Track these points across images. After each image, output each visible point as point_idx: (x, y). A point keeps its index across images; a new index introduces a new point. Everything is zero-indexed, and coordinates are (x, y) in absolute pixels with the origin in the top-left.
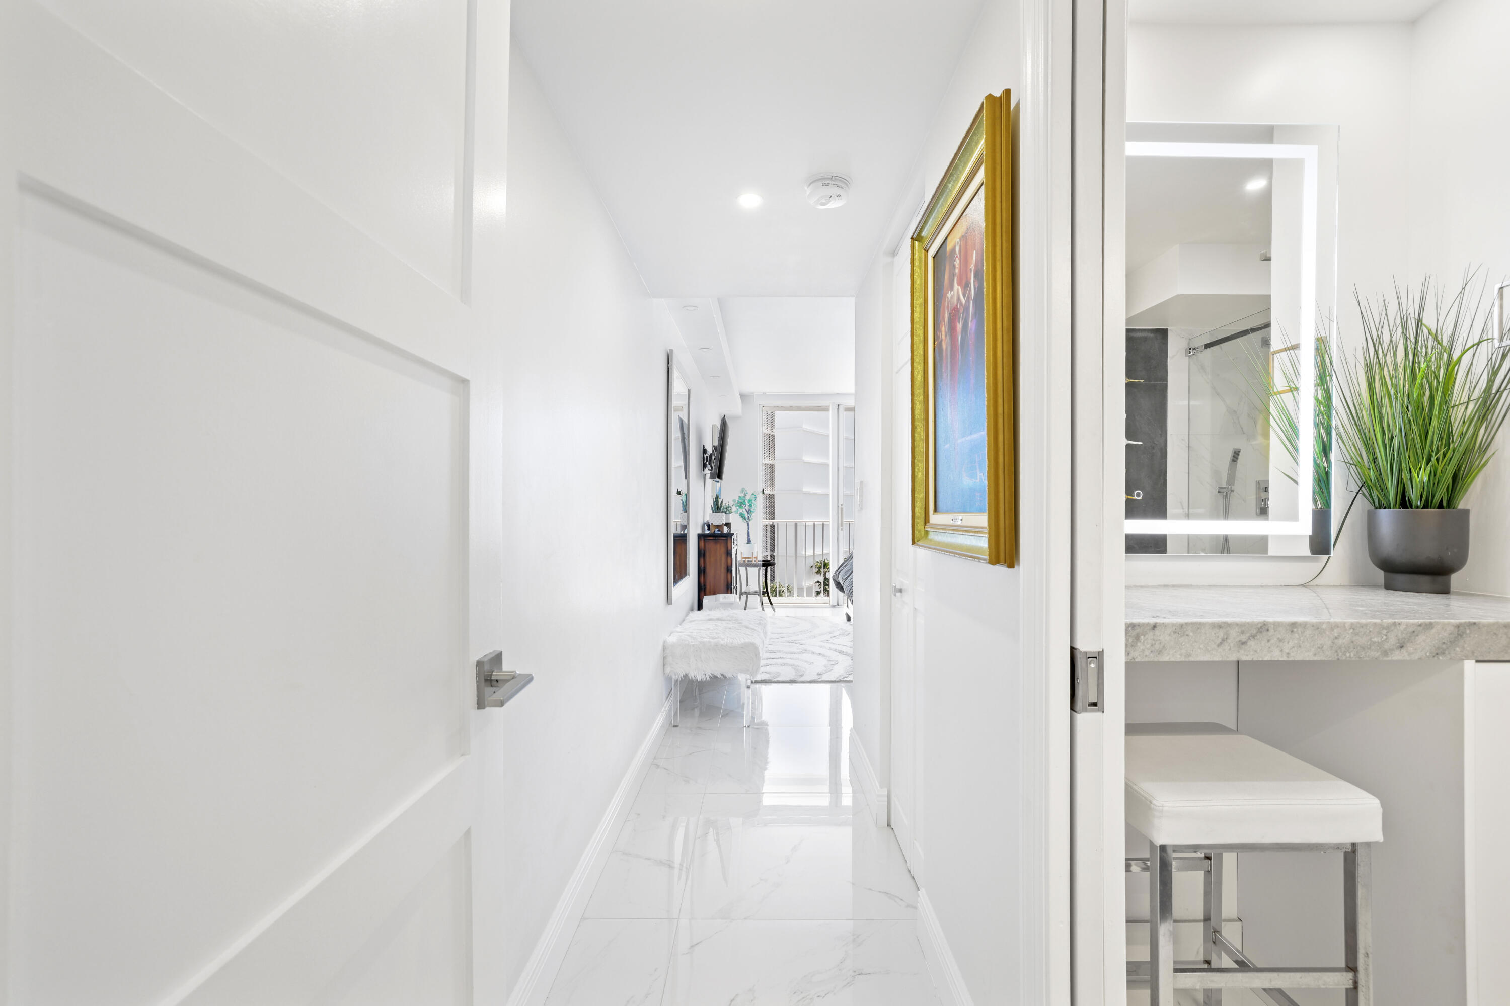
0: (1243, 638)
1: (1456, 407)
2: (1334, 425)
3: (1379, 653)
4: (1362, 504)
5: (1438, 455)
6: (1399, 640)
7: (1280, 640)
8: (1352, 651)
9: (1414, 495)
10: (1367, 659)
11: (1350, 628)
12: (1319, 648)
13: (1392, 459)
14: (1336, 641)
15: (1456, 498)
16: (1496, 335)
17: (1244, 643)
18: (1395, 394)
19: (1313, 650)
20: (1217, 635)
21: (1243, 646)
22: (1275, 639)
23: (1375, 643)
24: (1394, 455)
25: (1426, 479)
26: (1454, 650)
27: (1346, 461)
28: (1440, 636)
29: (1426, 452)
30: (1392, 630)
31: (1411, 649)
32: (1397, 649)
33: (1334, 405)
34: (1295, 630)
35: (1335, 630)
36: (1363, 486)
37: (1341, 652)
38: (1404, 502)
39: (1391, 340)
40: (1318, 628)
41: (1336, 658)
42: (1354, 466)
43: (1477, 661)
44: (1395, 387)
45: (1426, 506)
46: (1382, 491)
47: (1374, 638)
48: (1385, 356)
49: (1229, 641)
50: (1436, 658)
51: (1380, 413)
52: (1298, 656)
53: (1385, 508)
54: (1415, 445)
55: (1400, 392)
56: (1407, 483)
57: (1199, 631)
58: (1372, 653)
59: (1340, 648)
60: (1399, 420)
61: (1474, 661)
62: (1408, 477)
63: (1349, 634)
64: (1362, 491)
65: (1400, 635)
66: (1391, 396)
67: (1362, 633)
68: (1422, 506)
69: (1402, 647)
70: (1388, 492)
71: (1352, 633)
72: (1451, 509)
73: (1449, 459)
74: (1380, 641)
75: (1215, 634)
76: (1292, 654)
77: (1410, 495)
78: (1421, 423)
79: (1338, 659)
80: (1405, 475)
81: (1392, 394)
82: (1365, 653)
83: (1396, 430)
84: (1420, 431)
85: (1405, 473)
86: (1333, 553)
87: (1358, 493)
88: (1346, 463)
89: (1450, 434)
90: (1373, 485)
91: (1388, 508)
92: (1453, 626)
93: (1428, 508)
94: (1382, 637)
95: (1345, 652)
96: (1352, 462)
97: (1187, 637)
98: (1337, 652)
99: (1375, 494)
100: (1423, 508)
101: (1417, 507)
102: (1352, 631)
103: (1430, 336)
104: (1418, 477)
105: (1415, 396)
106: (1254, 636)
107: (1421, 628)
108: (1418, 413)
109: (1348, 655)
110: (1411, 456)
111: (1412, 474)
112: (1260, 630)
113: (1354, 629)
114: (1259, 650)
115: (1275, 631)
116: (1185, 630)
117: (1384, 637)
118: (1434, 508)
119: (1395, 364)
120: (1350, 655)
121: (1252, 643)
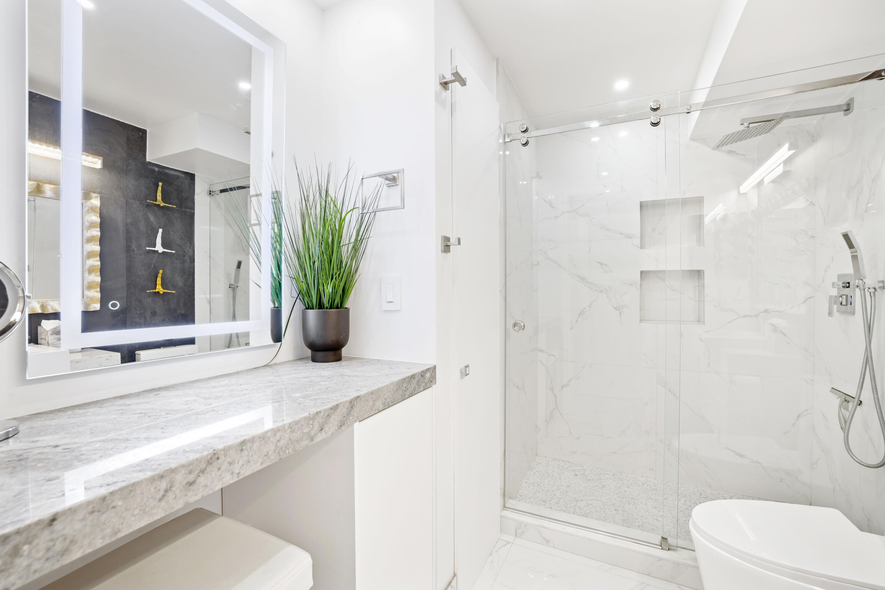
0: (191, 478)
1: (343, 246)
2: (283, 252)
3: (308, 441)
4: (299, 306)
5: (336, 275)
6: (320, 425)
7: (230, 464)
8: (290, 448)
9: (325, 301)
10: (301, 449)
11: (289, 428)
12: (265, 456)
13: (314, 276)
14: (278, 444)
15: (344, 302)
16: (361, 207)
17: (191, 484)
18: (315, 233)
19: (260, 460)
20: (158, 488)
21: (191, 487)
22: (226, 464)
23: (305, 433)
24: (315, 274)
25: (331, 290)
26: (349, 419)
27: (291, 276)
28: (342, 412)
29: (331, 273)
30: (316, 419)
31: (327, 429)
32: (319, 432)
33: (283, 237)
34: (244, 448)
35: (278, 435)
36: (299, 293)
37: (282, 452)
38: (321, 306)
39: (314, 200)
40: (264, 438)
41: (279, 458)
42: (294, 280)
43: (359, 421)
44: (315, 228)
45: (331, 308)
46: (309, 297)
47: (305, 430)
48: (311, 209)
49: (174, 489)
50: (340, 429)
51: (308, 246)
52: (247, 472)
53: (311, 309)
54: (325, 268)
55: (318, 233)
56: (322, 292)
57: (132, 494)
58: (304, 443)
59: (281, 448)
60: (318, 252)
61: (358, 422)
62: (322, 289)
63: (287, 433)
64: (299, 297)
65: (320, 421)
66: (314, 235)
67: (297, 429)
68: (329, 308)
69: (322, 430)
70: (313, 298)
71: (290, 432)
72: (342, 309)
73: (341, 278)
74: (308, 430)
75: (155, 488)
76: (242, 472)
77: (323, 300)
78: (328, 254)
79: (280, 459)
80: (321, 287)
81: (314, 234)
82: (299, 445)
83: (316, 258)
84: (328, 258)
85: (321, 286)
86: (283, 340)
87: (297, 298)
88: (290, 277)
89: (341, 262)
90: (305, 294)
91: (313, 309)
92: (348, 402)
93: (332, 309)
94: (310, 427)
95: (285, 450)
96: (293, 277)
97: (113, 510)
98: (279, 453)
99: (306, 299)
100: (329, 309)
101: (327, 308)
102: (289, 430)
103: (332, 202)
104: (327, 289)
105: (325, 236)
106: (203, 471)
107: (333, 410)
108: (327, 247)
109: (287, 452)
110: (323, 276)
111: (324, 287)
112: (210, 461)
113: (291, 428)
114: (209, 483)
115: (225, 457)
116: (109, 502)
117: (311, 426)
118: (334, 309)
119: (316, 214)
120: (289, 452)
121: (202, 480)
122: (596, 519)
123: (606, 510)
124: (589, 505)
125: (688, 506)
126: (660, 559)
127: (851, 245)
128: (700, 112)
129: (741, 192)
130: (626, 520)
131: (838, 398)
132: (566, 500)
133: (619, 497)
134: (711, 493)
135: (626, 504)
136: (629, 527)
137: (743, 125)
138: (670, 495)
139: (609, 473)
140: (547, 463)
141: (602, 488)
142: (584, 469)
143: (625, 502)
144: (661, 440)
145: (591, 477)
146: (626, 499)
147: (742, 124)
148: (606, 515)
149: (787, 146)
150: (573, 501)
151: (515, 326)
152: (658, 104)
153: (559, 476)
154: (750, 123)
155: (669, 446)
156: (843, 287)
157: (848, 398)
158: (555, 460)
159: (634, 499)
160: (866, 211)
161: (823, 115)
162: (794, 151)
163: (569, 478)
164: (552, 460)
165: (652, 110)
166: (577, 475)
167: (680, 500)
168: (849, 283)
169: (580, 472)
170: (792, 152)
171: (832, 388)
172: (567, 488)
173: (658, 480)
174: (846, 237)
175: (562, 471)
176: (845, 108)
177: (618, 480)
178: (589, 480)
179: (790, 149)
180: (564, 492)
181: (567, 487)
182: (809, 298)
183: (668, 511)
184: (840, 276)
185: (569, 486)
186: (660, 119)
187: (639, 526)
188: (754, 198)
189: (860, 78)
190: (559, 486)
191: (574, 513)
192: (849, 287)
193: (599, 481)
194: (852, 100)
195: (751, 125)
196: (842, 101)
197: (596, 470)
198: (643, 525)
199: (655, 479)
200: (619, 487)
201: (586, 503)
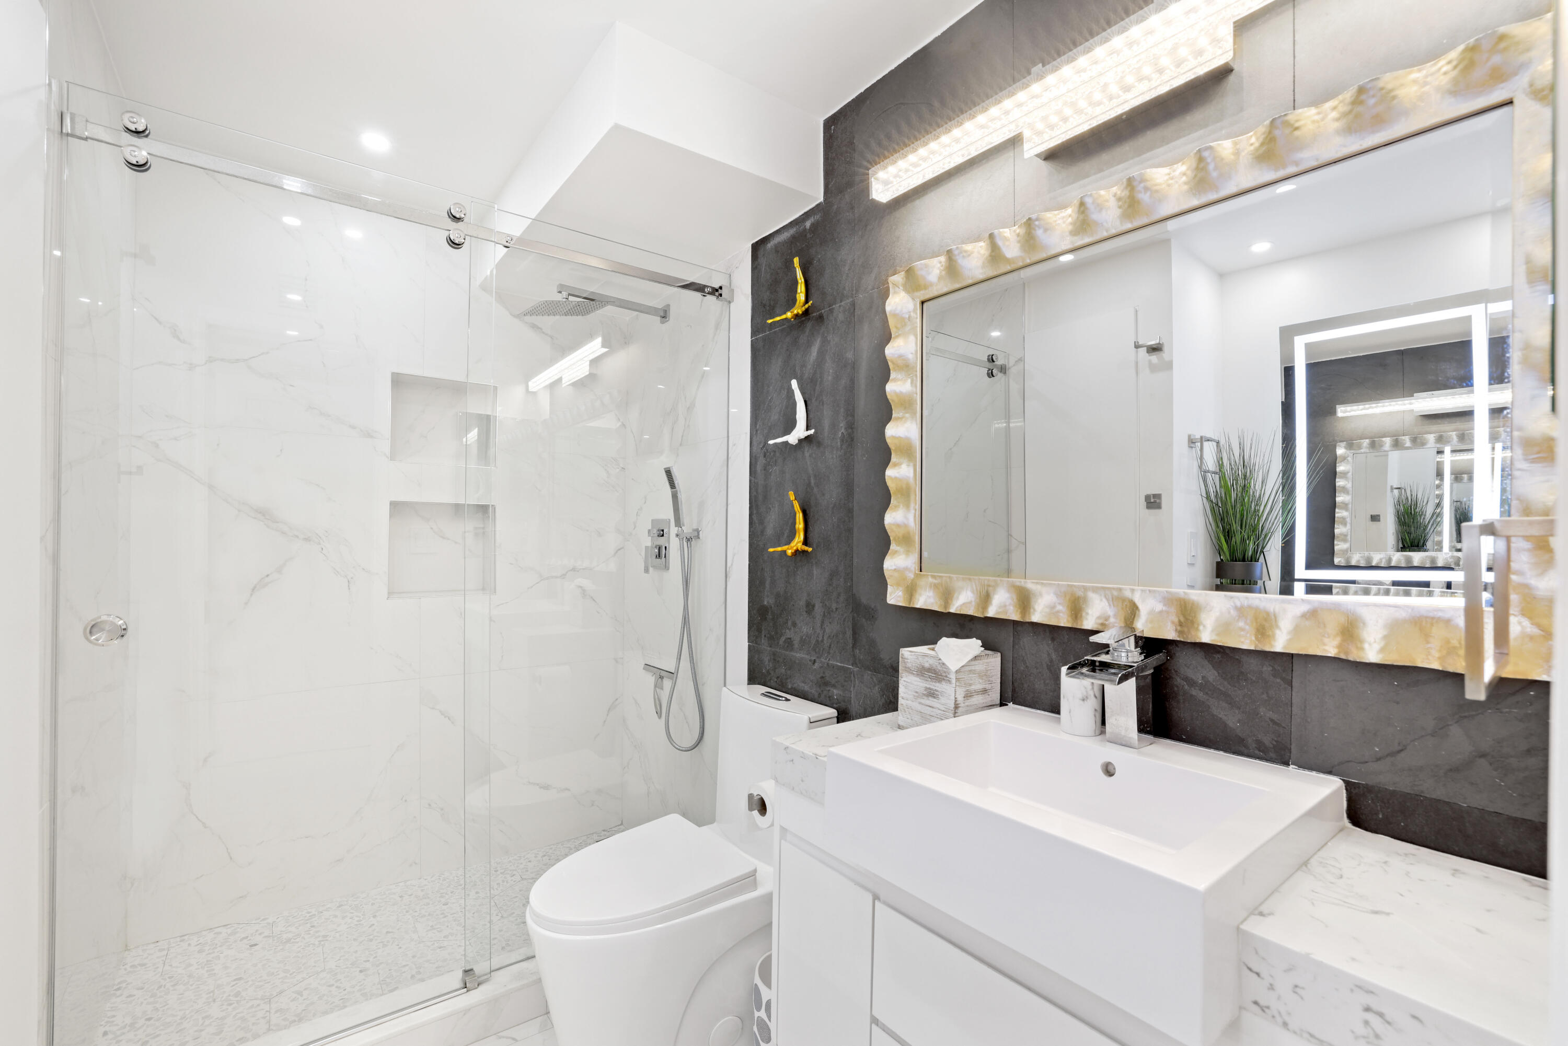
122: (325, 1013)
123: (341, 983)
124: (300, 994)
125: (483, 898)
126: (466, 1011)
127: (672, 485)
128: (508, 251)
129: (530, 389)
130: (387, 979)
131: (653, 676)
132: (239, 1013)
133: (361, 943)
134: (510, 862)
135: (379, 948)
136: (396, 988)
137: (560, 294)
138: (450, 894)
139: (328, 906)
140: (165, 953)
141: (322, 943)
142: (269, 924)
143: (376, 946)
144: (430, 805)
145: (290, 932)
146: (376, 940)
147: (560, 292)
148: (344, 992)
149: (598, 341)
150: (258, 1005)
151: (94, 630)
152: (463, 212)
153: (206, 969)
154: (569, 295)
155: (442, 809)
156: (658, 536)
157: (663, 674)
158: (186, 938)
159: (392, 932)
160: (681, 445)
161: (637, 313)
162: (607, 350)
163: (236, 959)
164: (178, 939)
165: (449, 217)
166: (256, 945)
167: (469, 895)
168: (663, 531)
169: (260, 934)
170: (605, 350)
171: (646, 664)
172: (237, 984)
173: (425, 878)
174: (668, 473)
175: (214, 952)
176: (662, 314)
177: (352, 911)
178: (288, 941)
179: (603, 346)
180: (231, 998)
181: (235, 983)
182: (619, 550)
183: (455, 921)
184: (654, 522)
185: (240, 979)
186: (464, 239)
187: (413, 977)
188: (545, 400)
189: (678, 284)
190: (213, 992)
191: (269, 1030)
192: (663, 535)
193: (311, 932)
194: (668, 306)
195: (571, 298)
196: (658, 304)
197: (300, 914)
198: (419, 971)
199: (420, 879)
200: (357, 925)
201: (293, 992)
